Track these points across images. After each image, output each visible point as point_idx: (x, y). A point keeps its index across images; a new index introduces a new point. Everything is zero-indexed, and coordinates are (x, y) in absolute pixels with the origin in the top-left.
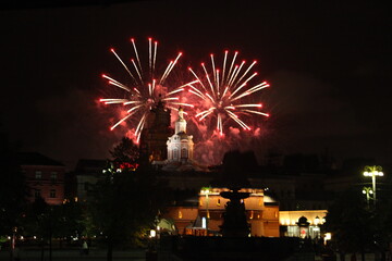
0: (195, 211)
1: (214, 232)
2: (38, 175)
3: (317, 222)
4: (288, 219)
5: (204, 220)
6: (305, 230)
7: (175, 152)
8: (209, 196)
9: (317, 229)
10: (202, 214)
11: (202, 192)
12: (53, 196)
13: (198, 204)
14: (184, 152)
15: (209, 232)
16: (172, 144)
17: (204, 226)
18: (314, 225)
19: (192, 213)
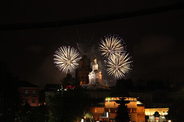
0: (103, 109)
1: (113, 119)
2: (27, 92)
3: (163, 114)
4: (149, 112)
5: (107, 113)
6: (158, 118)
7: (92, 80)
8: (110, 102)
9: (164, 118)
10: (106, 110)
11: (106, 99)
12: (33, 102)
13: (104, 105)
14: (97, 79)
15: (110, 119)
16: (91, 76)
17: (107, 116)
18: (162, 116)
19: (101, 110)
